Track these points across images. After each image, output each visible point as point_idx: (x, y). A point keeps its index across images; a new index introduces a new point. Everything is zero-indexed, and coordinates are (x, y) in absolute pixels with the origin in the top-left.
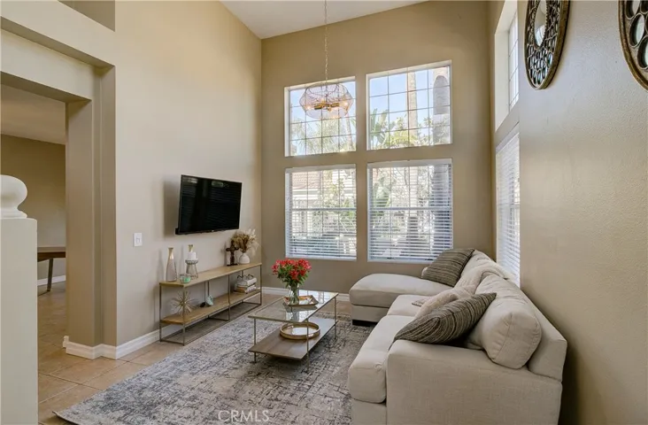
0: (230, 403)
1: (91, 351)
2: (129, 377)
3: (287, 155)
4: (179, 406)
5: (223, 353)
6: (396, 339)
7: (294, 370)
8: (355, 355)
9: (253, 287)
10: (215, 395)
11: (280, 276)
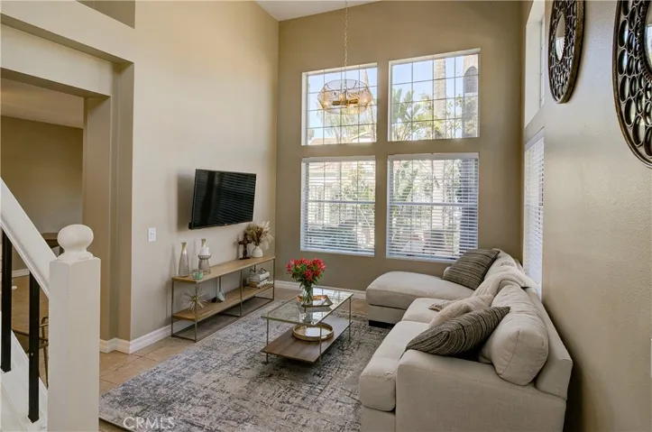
0: (242, 403)
1: (106, 344)
2: (143, 372)
3: (303, 144)
4: (193, 405)
5: (235, 352)
6: (407, 348)
7: (306, 372)
8: (369, 359)
9: (266, 282)
10: (228, 395)
11: (294, 275)
